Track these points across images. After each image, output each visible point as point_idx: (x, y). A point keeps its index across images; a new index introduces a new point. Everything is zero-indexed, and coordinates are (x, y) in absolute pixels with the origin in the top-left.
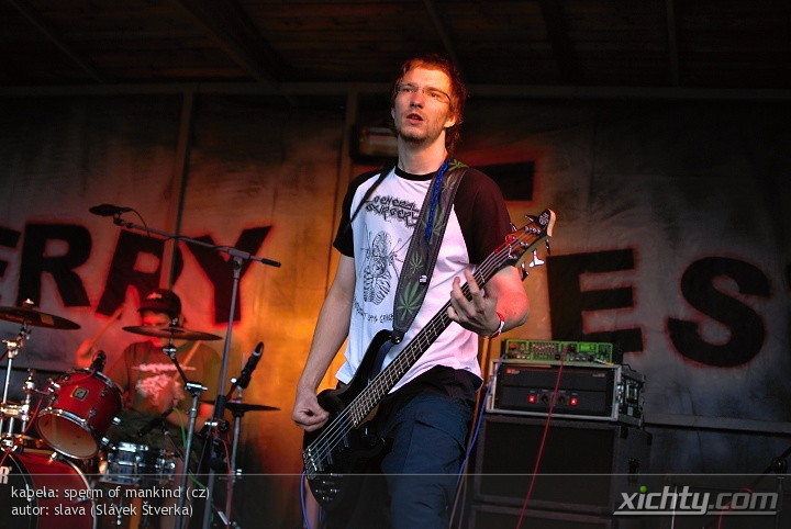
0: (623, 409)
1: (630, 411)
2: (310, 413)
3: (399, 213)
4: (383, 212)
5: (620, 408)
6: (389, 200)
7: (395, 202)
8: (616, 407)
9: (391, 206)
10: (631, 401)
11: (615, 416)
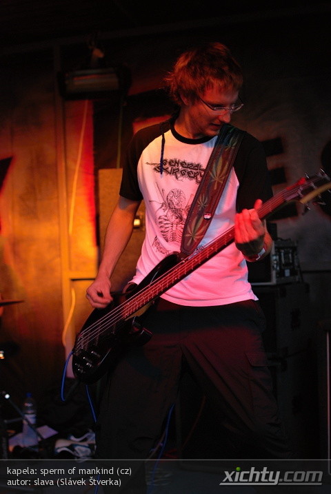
0: (281, 274)
1: (287, 273)
2: (100, 295)
3: (189, 173)
4: (174, 172)
5: (277, 274)
6: (177, 163)
7: (183, 164)
8: (274, 273)
9: (180, 168)
10: (287, 265)
11: (274, 281)
